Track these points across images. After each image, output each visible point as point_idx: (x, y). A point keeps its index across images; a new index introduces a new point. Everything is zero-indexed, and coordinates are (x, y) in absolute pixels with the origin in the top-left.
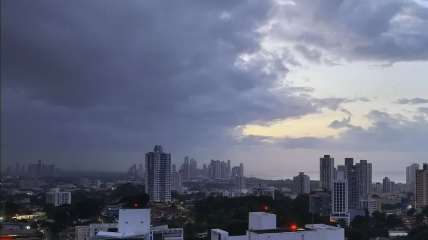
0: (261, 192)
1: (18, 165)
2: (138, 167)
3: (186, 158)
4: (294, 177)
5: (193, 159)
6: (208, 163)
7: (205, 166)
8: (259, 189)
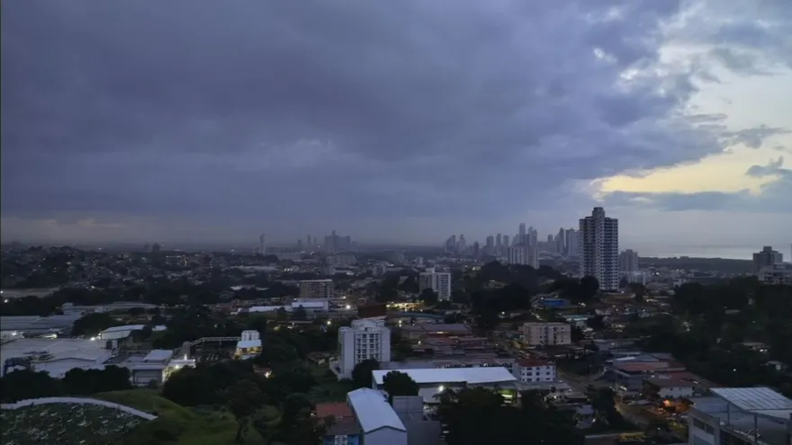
0: (781, 279)
1: (309, 237)
2: (457, 239)
3: (522, 227)
4: (755, 255)
5: (531, 228)
6: (555, 233)
7: (550, 237)
8: (775, 274)
